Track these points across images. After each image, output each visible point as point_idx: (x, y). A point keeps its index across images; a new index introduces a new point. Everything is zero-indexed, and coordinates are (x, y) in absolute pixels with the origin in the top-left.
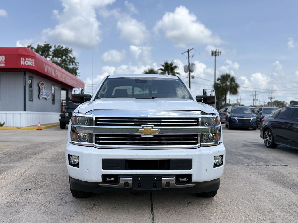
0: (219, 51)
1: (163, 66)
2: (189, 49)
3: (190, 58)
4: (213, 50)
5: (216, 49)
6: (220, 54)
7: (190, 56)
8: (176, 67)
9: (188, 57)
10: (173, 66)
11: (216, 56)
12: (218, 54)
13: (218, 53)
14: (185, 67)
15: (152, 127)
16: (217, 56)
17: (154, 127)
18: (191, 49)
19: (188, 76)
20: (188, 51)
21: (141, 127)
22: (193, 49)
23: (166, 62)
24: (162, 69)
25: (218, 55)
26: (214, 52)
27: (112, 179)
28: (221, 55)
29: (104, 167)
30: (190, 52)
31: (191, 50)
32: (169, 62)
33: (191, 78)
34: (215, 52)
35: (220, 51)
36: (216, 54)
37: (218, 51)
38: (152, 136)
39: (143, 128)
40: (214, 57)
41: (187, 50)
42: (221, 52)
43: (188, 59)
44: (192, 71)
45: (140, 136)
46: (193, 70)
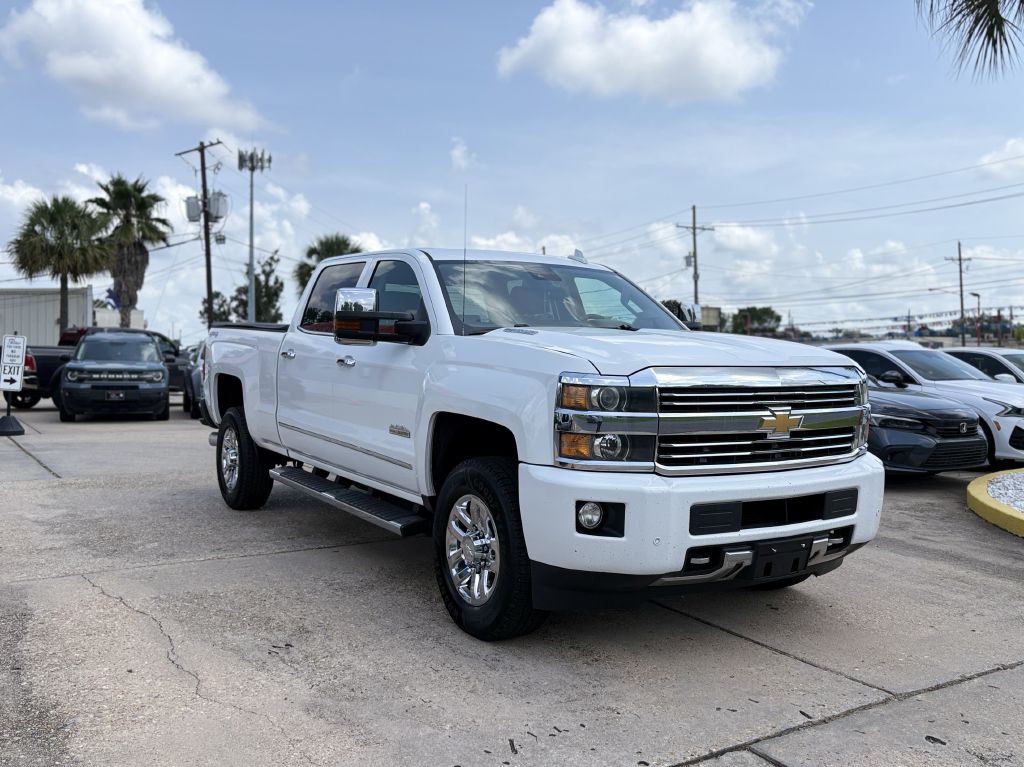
0: (263, 154)
1: (106, 189)
2: (206, 143)
3: (209, 173)
4: (243, 150)
5: (255, 149)
6: (266, 164)
7: (207, 165)
8: (155, 199)
9: (199, 167)
10: (144, 194)
11: (252, 169)
12: (260, 164)
13: (261, 160)
14: (190, 202)
15: (790, 411)
16: (257, 172)
17: (793, 412)
18: (215, 141)
19: (203, 234)
20: (202, 149)
21: (768, 413)
22: (219, 142)
23: (116, 176)
24: (100, 202)
25: (262, 168)
26: (247, 158)
27: (705, 560)
28: (269, 167)
29: (695, 530)
30: (206, 152)
31: (212, 144)
32: (131, 180)
33: (212, 240)
34: (252, 158)
35: (266, 157)
36: (255, 163)
37: (260, 156)
38: (786, 437)
39: (774, 415)
40: (246, 172)
41: (198, 145)
42: (270, 160)
43: (199, 174)
44: (216, 219)
45: (764, 436)
46: (220, 214)
